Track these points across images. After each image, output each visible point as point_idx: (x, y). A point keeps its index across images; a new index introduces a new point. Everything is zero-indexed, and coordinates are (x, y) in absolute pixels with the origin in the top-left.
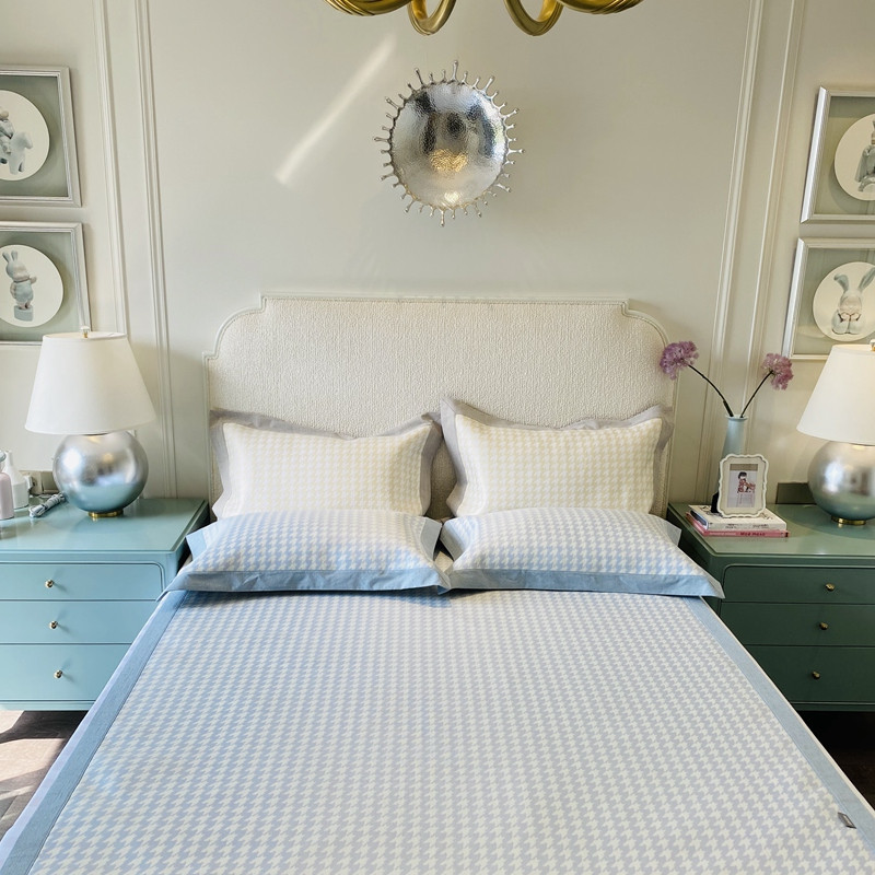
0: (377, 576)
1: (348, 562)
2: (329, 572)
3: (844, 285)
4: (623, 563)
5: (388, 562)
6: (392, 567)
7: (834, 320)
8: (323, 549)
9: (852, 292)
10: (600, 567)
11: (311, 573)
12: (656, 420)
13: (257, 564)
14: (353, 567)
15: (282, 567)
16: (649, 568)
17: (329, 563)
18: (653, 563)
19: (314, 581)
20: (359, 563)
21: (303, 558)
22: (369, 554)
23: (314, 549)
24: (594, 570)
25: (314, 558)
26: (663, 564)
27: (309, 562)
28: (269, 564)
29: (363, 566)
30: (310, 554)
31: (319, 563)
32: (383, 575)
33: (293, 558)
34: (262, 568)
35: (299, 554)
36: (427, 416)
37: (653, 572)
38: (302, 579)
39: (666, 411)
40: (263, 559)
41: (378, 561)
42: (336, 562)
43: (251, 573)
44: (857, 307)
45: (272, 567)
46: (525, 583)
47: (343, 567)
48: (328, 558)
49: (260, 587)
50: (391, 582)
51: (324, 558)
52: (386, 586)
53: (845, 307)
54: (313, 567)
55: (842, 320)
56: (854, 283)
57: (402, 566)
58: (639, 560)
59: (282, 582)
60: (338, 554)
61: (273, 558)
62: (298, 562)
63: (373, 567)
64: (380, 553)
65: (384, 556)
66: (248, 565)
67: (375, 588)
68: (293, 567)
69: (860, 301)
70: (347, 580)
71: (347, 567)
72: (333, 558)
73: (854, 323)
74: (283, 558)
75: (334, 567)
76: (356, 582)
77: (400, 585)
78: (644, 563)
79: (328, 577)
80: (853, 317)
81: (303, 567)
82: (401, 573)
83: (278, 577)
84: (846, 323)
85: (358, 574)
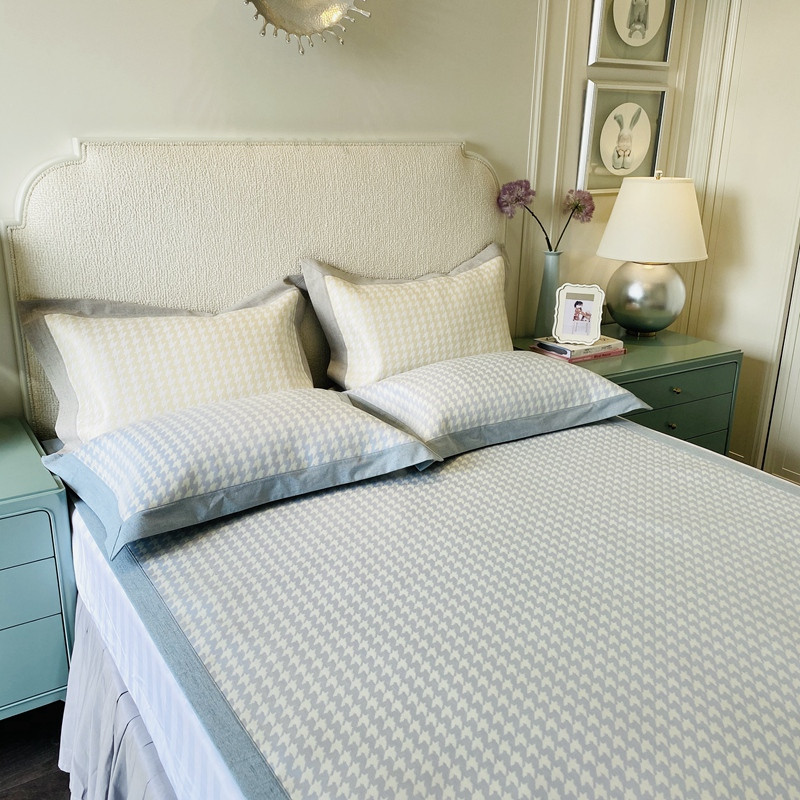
0: (355, 464)
1: (320, 455)
2: (302, 471)
3: (620, 124)
4: (561, 399)
5: (362, 444)
6: (369, 450)
7: (614, 156)
8: (288, 445)
9: (626, 131)
10: (544, 408)
11: (281, 477)
12: (499, 258)
13: (218, 480)
14: (327, 459)
15: (248, 478)
16: (582, 398)
17: (299, 461)
18: (584, 393)
19: (287, 486)
20: (332, 453)
21: (269, 460)
22: (340, 439)
23: (278, 447)
24: (540, 412)
25: (281, 458)
26: (592, 391)
27: (277, 465)
28: (231, 477)
29: (337, 456)
30: (275, 455)
31: (288, 463)
32: (362, 463)
33: (258, 463)
34: (225, 484)
35: (263, 457)
36: (288, 281)
37: (586, 402)
38: (273, 487)
40: (223, 472)
41: (352, 446)
42: (307, 458)
43: (214, 494)
44: (629, 144)
45: (237, 481)
46: (485, 439)
47: (315, 462)
48: (296, 455)
49: (230, 508)
50: (372, 468)
51: (291, 456)
52: (369, 473)
53: (621, 144)
54: (283, 469)
55: (619, 156)
56: (627, 122)
57: (379, 447)
58: (572, 392)
59: (252, 497)
60: (306, 447)
61: (235, 469)
62: (264, 467)
63: (348, 454)
64: (351, 437)
65: (356, 440)
66: (208, 484)
67: (357, 478)
68: (260, 475)
69: (630, 138)
70: (324, 476)
71: (320, 460)
72: (301, 454)
73: (628, 159)
74: (246, 466)
75: (304, 464)
76: (335, 477)
77: (383, 468)
78: (577, 395)
79: (302, 477)
80: (627, 153)
81: (271, 471)
82: (381, 454)
83: (247, 492)
84: (621, 158)
85: (334, 466)
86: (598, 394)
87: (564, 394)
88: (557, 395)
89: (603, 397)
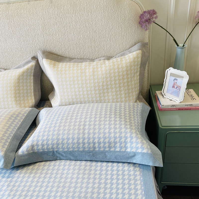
4: (107, 145)
10: (95, 148)
12: (139, 51)
16: (121, 148)
18: (123, 145)
24: (92, 149)
26: (128, 145)
36: (33, 58)
37: (123, 150)
39: (144, 46)
58: (115, 143)
78: (118, 145)
86: (132, 148)
87: (110, 143)
88: (105, 143)
89: (134, 150)
